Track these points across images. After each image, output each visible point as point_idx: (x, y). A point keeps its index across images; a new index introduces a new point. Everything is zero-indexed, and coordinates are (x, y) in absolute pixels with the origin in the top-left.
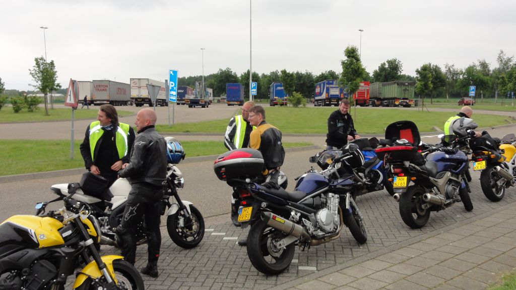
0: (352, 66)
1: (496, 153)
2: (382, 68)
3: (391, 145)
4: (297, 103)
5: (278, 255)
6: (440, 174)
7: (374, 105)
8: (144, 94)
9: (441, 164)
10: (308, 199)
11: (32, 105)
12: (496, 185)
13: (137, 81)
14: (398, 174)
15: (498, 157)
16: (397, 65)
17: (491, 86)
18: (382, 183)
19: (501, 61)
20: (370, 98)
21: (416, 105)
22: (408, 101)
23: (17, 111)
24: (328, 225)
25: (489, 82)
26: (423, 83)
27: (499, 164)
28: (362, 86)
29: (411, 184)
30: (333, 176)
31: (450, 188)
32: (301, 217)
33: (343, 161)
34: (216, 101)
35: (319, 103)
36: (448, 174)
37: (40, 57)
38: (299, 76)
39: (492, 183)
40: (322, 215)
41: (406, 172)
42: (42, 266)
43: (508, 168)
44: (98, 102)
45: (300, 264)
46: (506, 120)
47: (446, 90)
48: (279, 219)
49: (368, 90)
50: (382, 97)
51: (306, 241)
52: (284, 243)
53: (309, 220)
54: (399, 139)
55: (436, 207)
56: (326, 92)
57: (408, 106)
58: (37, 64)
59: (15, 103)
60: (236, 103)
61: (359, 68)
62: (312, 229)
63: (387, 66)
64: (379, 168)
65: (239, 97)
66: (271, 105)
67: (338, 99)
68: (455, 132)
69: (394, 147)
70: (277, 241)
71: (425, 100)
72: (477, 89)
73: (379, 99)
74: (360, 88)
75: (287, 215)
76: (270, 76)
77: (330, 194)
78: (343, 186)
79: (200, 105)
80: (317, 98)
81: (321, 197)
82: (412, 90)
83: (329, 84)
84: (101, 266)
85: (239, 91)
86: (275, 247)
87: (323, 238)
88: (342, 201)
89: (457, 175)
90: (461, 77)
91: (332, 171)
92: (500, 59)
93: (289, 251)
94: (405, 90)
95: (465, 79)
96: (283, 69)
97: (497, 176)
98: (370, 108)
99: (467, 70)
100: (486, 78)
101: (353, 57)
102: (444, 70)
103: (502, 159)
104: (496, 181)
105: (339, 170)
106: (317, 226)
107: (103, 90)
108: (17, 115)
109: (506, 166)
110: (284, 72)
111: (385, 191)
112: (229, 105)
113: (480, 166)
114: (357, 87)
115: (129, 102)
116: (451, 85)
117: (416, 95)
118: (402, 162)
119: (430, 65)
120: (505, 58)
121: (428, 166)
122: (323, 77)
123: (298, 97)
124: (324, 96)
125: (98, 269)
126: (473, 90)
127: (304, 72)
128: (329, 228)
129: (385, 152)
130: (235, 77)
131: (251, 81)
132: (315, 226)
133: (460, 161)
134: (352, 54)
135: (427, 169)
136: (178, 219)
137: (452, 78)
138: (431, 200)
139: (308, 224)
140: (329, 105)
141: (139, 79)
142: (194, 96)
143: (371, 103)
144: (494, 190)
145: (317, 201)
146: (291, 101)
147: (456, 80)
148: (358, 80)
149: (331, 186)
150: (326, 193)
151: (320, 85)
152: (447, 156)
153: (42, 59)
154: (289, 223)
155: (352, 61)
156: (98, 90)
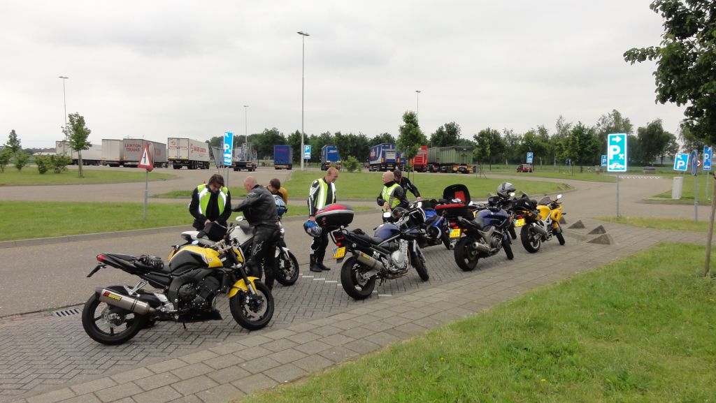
0: (411, 132)
1: (534, 212)
2: (440, 132)
3: (448, 204)
4: (352, 168)
5: (364, 284)
6: (486, 228)
7: (432, 170)
8: (184, 155)
9: (488, 220)
10: (385, 243)
11: (59, 165)
12: (533, 240)
13: (176, 142)
14: (452, 227)
15: (534, 216)
16: (456, 129)
17: (549, 153)
18: (440, 238)
19: (560, 127)
20: (428, 164)
21: (474, 171)
22: (466, 167)
23: (43, 171)
24: (400, 263)
25: (547, 148)
26: (480, 149)
27: (536, 222)
28: (421, 151)
29: (464, 235)
30: (403, 227)
31: (494, 239)
32: (380, 256)
33: (411, 215)
34: (260, 164)
35: (374, 168)
36: (493, 228)
37: (74, 113)
38: (353, 139)
39: (530, 238)
40: (396, 255)
41: (460, 225)
42: (210, 280)
43: (543, 225)
44: (129, 163)
45: (379, 293)
46: (558, 188)
47: (506, 157)
48: (365, 256)
49: (425, 156)
50: (440, 162)
51: (384, 274)
52: (368, 275)
53: (386, 258)
54: (454, 198)
55: (484, 254)
56: (382, 157)
57: (466, 172)
58: (71, 121)
59: (40, 163)
60: (285, 166)
61: (417, 134)
62: (388, 266)
63: (445, 130)
64: (438, 225)
65: (288, 160)
66: (322, 170)
67: (394, 163)
68: (498, 194)
69: (450, 205)
70: (363, 274)
71: (484, 166)
72: (534, 155)
73: (436, 165)
74: (418, 153)
75: (371, 254)
76: (320, 138)
77: (402, 240)
78: (411, 234)
79: (247, 168)
80: (372, 163)
81: (394, 242)
82: (471, 156)
83: (384, 147)
84: (247, 283)
85: (288, 153)
86: (362, 278)
87: (397, 273)
88: (410, 246)
89: (500, 229)
90: (520, 143)
91: (402, 223)
92: (559, 125)
93: (371, 282)
94: (463, 156)
95: (524, 145)
96: (337, 131)
97: (534, 231)
98: (428, 173)
99: (526, 135)
100: (544, 145)
101: (412, 122)
102: (503, 135)
103: (538, 217)
104: (533, 235)
105: (408, 223)
106: (391, 263)
107: (136, 150)
108: (41, 176)
109: (542, 224)
110: (338, 135)
111: (443, 245)
112: (277, 169)
113: (520, 223)
114: (415, 152)
115: (164, 164)
116: (510, 151)
117: (475, 161)
118: (456, 217)
119: (489, 129)
120: (564, 124)
121: (477, 221)
122: (377, 141)
123: (353, 161)
124: (380, 160)
125: (244, 284)
126: (530, 157)
127: (357, 134)
128: (401, 266)
129: (442, 209)
130: (282, 138)
131: (302, 143)
132: (391, 264)
133: (503, 218)
134: (410, 119)
135: (476, 224)
136: (280, 262)
137: (512, 143)
138: (478, 248)
139: (386, 261)
140: (385, 170)
141: (178, 139)
142: (240, 159)
143: (428, 168)
144: (532, 243)
145: (392, 245)
146: (345, 165)
147: (515, 146)
148: (417, 145)
149: (402, 234)
150: (398, 239)
151: (376, 151)
152: (492, 213)
153: (76, 115)
154: (372, 259)
155: (410, 127)
156: (130, 150)
